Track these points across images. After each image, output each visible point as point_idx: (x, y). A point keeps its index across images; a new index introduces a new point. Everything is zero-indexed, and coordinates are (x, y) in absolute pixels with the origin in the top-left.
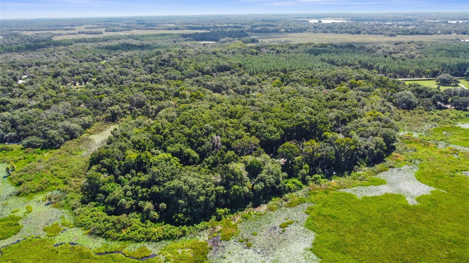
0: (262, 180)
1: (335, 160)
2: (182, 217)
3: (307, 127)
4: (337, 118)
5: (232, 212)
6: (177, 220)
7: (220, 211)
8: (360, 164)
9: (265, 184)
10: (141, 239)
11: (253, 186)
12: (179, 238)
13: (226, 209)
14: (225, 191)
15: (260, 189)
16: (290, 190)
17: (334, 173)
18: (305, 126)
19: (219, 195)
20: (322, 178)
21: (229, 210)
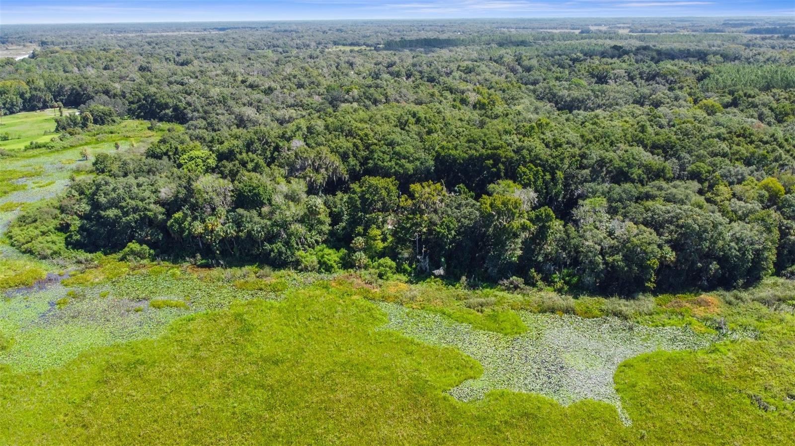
0: (240, 222)
5: (155, 258)
7: (132, 246)
8: (538, 277)
9: (238, 231)
13: (146, 247)
14: (160, 217)
17: (439, 271)
20: (399, 270)
21: (152, 251)
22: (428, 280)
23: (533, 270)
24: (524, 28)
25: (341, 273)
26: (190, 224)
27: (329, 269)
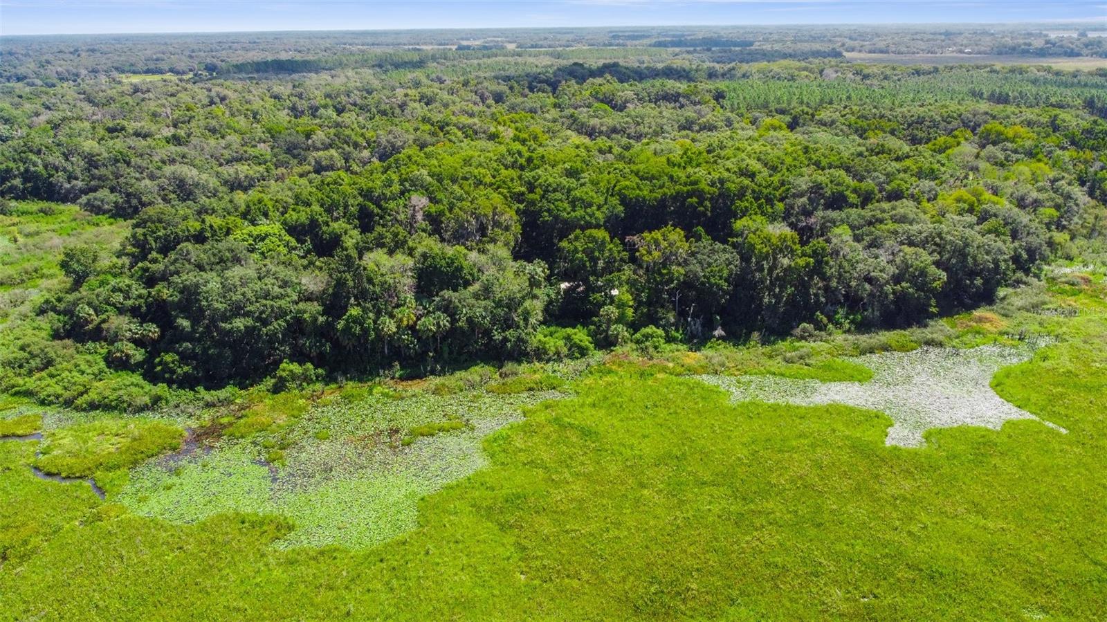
0: (449, 309)
1: (726, 293)
2: (173, 362)
3: (701, 203)
4: (817, 188)
5: (329, 379)
6: (159, 368)
7: (289, 367)
8: (825, 320)
9: (454, 321)
10: (52, 398)
11: (418, 319)
12: (134, 413)
13: (309, 366)
14: (321, 319)
15: (431, 330)
16: (540, 354)
17: (719, 332)
18: (695, 200)
19: (297, 327)
20: (669, 340)
21: (320, 371)
22: (709, 344)
23: (818, 313)
24: (373, 44)
25: (598, 356)
26: (375, 322)
27: (583, 352)
